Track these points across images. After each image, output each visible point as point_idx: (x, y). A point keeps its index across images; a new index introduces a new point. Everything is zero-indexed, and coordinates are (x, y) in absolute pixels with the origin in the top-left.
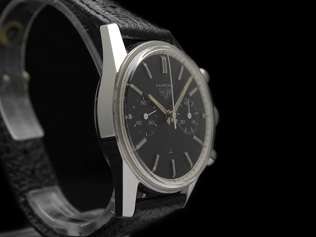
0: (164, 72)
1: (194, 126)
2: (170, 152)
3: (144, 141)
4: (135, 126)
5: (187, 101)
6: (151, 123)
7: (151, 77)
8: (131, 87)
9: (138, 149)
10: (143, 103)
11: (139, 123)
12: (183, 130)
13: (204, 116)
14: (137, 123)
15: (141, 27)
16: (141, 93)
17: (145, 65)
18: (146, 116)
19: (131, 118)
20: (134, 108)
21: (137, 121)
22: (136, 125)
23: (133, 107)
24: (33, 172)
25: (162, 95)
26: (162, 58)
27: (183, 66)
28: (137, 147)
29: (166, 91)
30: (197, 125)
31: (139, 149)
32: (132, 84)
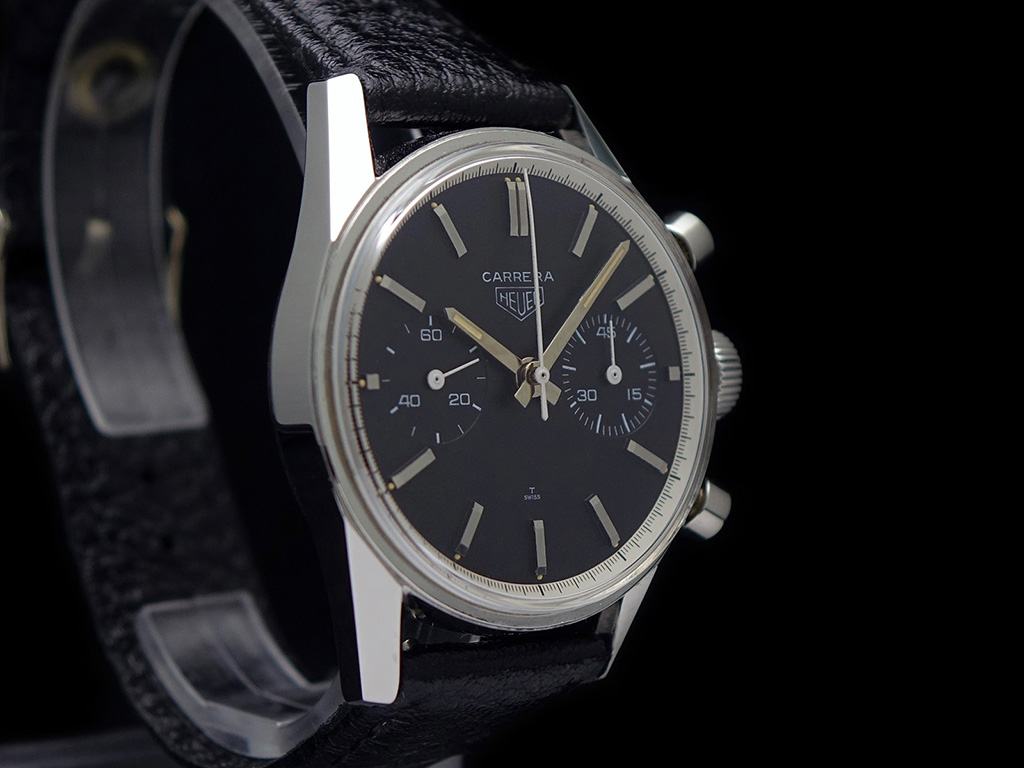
0: (514, 232)
1: (633, 409)
2: (529, 494)
3: (427, 458)
4: (392, 411)
5: (608, 325)
6: (455, 400)
7: (461, 250)
8: (382, 285)
9: (398, 486)
10: (427, 335)
11: (408, 401)
12: (589, 423)
13: (674, 374)
14: (401, 403)
15: (454, 80)
16: (418, 304)
17: (440, 211)
18: (436, 379)
19: (377, 387)
20: (393, 352)
21: (403, 396)
22: (396, 408)
23: (389, 349)
24: (167, 542)
25: (508, 308)
26: (511, 185)
27: (597, 208)
28: (395, 479)
29: (521, 296)
30: (647, 405)
31: (403, 486)
32: (385, 276)
